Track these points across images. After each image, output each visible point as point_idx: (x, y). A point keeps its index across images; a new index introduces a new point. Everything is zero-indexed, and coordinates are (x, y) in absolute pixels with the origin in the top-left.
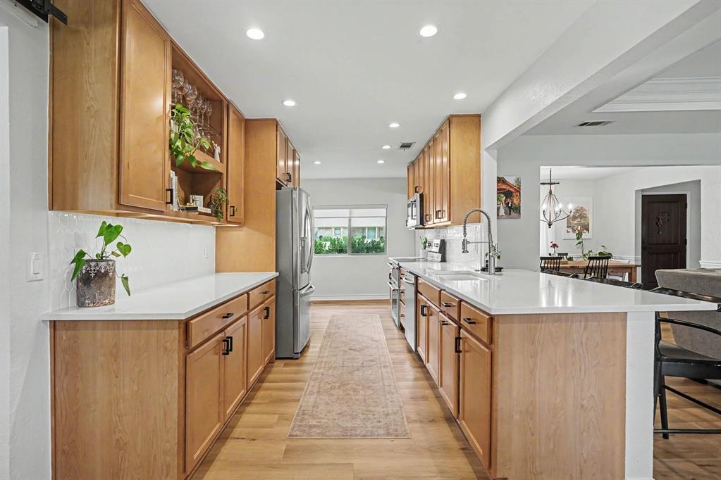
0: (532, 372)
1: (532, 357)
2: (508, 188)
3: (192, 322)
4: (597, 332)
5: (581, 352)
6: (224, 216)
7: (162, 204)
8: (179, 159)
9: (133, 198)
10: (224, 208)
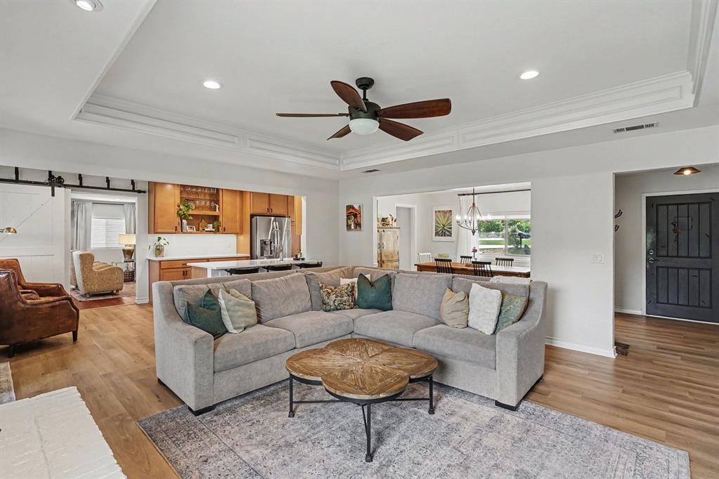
2: (355, 212)
3: (162, 262)
6: (221, 231)
7: (174, 231)
8: (182, 216)
9: (159, 230)
10: (220, 228)
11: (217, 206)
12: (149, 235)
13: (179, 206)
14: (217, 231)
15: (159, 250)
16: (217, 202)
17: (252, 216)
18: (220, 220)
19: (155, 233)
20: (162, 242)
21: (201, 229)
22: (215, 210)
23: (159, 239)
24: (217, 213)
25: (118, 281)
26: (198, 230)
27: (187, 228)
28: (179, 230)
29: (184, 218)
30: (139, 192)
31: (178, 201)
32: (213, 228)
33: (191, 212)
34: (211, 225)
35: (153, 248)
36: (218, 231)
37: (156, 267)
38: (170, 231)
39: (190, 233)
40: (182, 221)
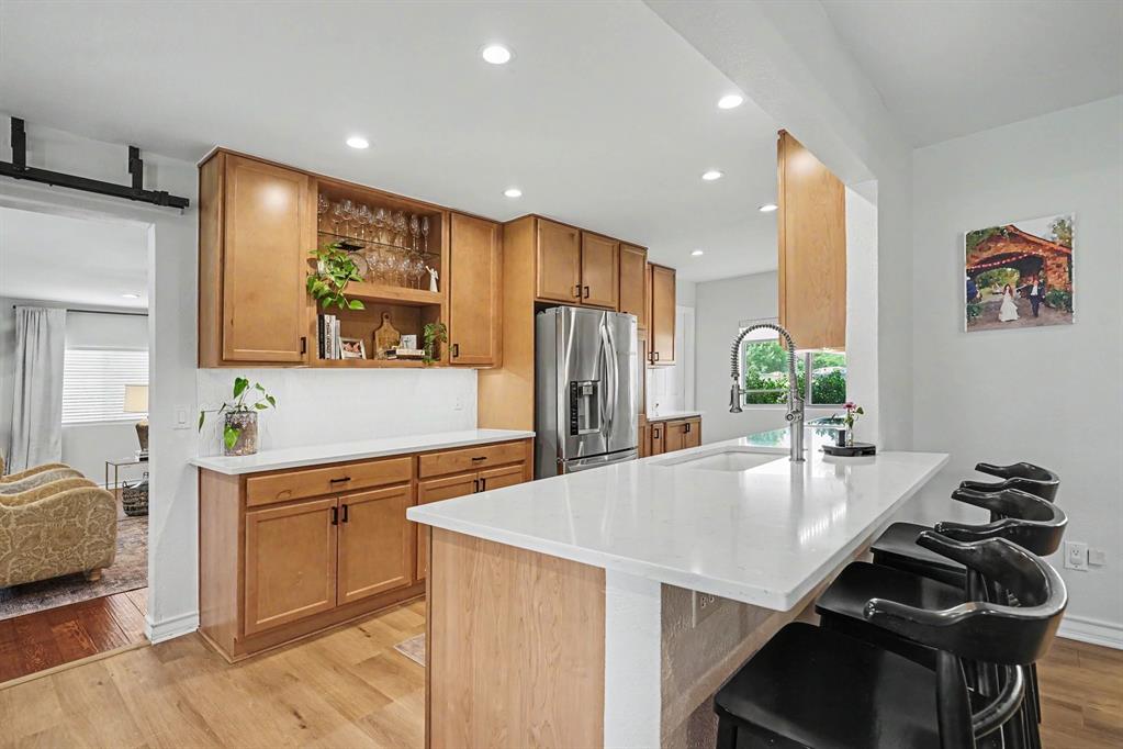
0: (468, 638)
1: (468, 610)
2: (1027, 250)
3: (249, 479)
4: (556, 593)
5: (532, 628)
6: (444, 357)
7: (295, 355)
8: (326, 302)
9: (241, 352)
10: (444, 347)
11: (434, 274)
12: (201, 372)
13: (313, 262)
14: (432, 354)
15: (238, 429)
16: (433, 259)
17: (540, 307)
18: (444, 319)
19: (225, 362)
20: (250, 398)
21: (380, 351)
22: (426, 287)
23: (240, 385)
24: (430, 295)
25: (96, 538)
26: (371, 355)
27: (336, 345)
28: (312, 353)
29: (333, 310)
30: (161, 199)
31: (310, 243)
32: (420, 345)
33: (352, 289)
34: (413, 338)
35: (215, 420)
36: (436, 356)
37: (228, 499)
38: (280, 354)
39: (351, 363)
40: (321, 318)
